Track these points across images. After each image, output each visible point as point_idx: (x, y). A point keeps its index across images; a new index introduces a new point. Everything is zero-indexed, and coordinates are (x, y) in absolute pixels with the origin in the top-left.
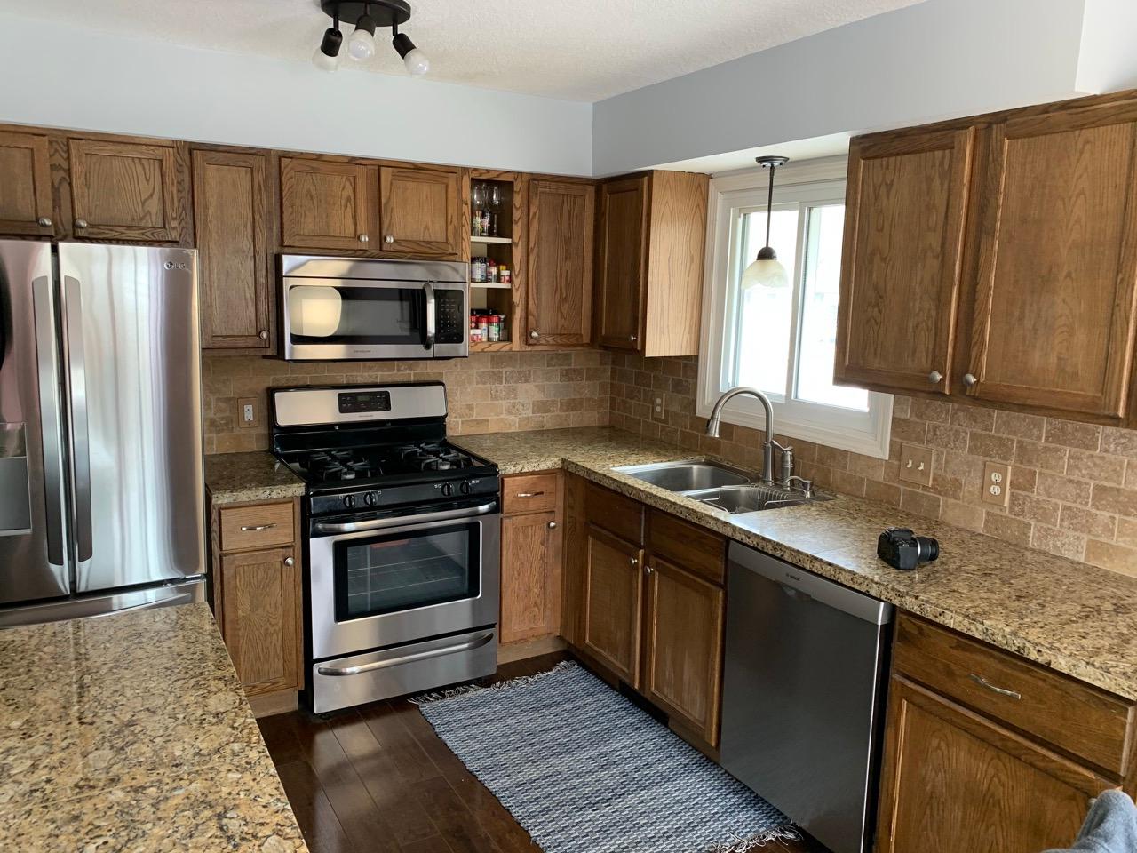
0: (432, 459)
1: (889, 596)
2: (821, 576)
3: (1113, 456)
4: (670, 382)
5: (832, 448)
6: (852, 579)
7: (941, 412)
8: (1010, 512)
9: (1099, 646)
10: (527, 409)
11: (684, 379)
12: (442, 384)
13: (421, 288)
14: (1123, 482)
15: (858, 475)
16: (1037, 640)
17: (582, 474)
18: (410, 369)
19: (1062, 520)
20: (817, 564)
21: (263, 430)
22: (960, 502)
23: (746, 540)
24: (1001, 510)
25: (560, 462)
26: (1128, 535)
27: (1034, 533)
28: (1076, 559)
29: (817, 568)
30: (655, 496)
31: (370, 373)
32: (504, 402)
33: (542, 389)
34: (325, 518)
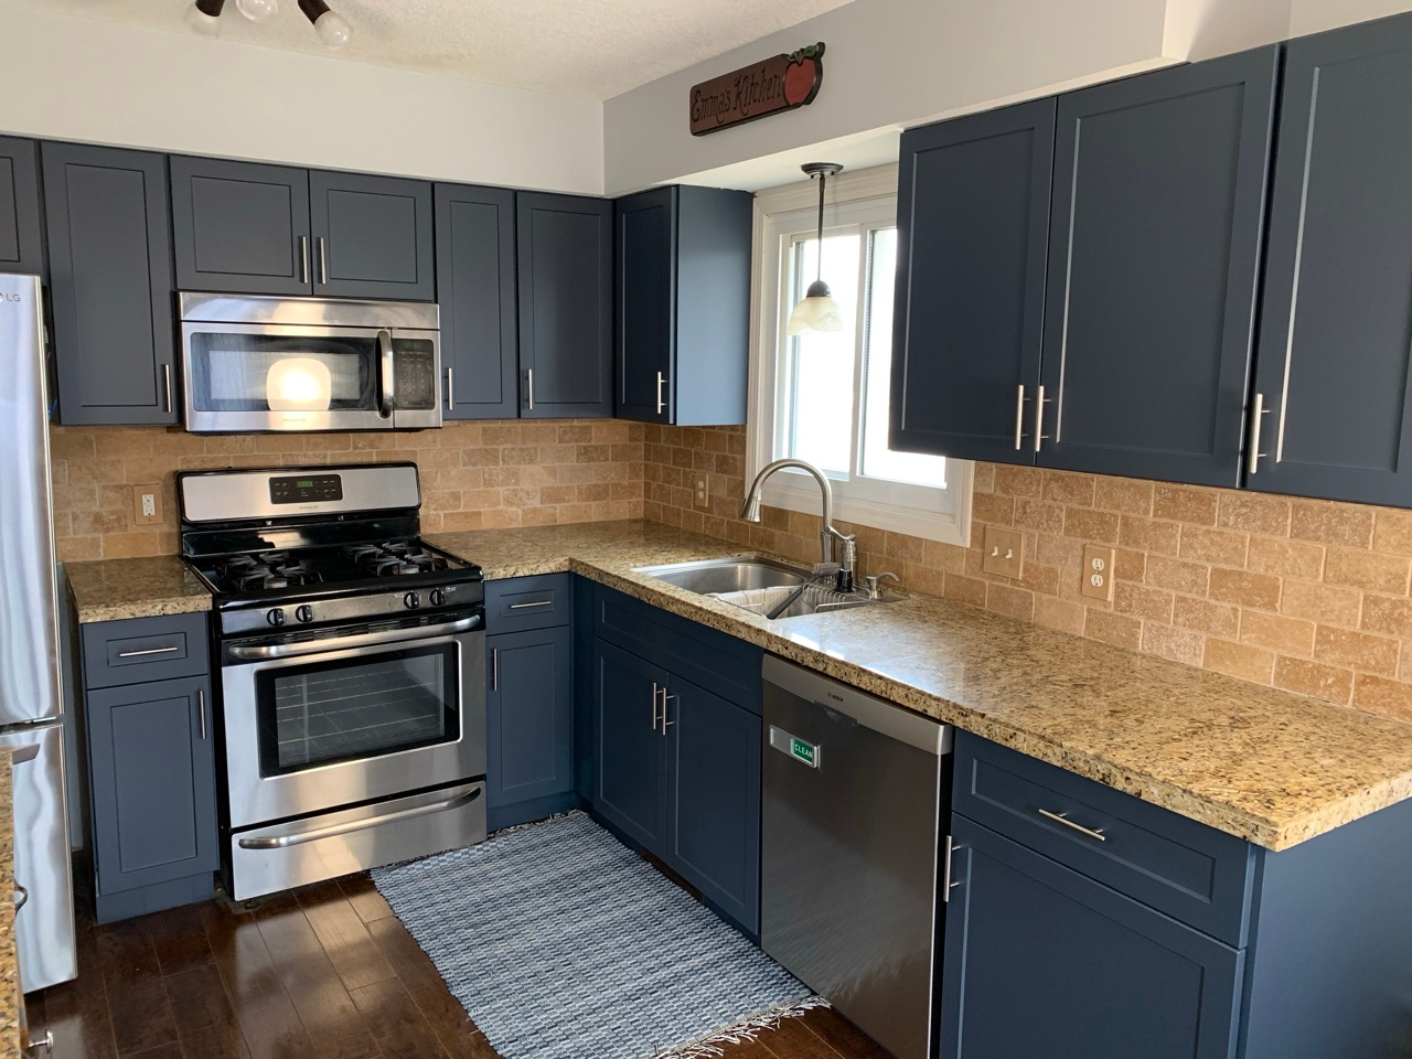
0: (394, 560)
1: (951, 715)
2: (870, 693)
3: (1233, 532)
4: (714, 460)
5: (904, 536)
6: (906, 696)
7: (1031, 483)
8: (1116, 608)
9: (1202, 768)
10: (533, 498)
11: (730, 455)
12: (414, 465)
13: (376, 337)
14: (1246, 563)
15: (935, 568)
16: (1125, 765)
17: (593, 576)
18: (371, 446)
19: (1176, 615)
20: (865, 678)
21: (169, 527)
22: (1057, 597)
23: (784, 652)
24: (1105, 606)
25: (567, 563)
26: (1253, 631)
27: (1144, 634)
28: (1194, 664)
29: (865, 683)
30: (678, 600)
31: (316, 452)
32: (501, 489)
33: (553, 472)
34: (243, 640)
